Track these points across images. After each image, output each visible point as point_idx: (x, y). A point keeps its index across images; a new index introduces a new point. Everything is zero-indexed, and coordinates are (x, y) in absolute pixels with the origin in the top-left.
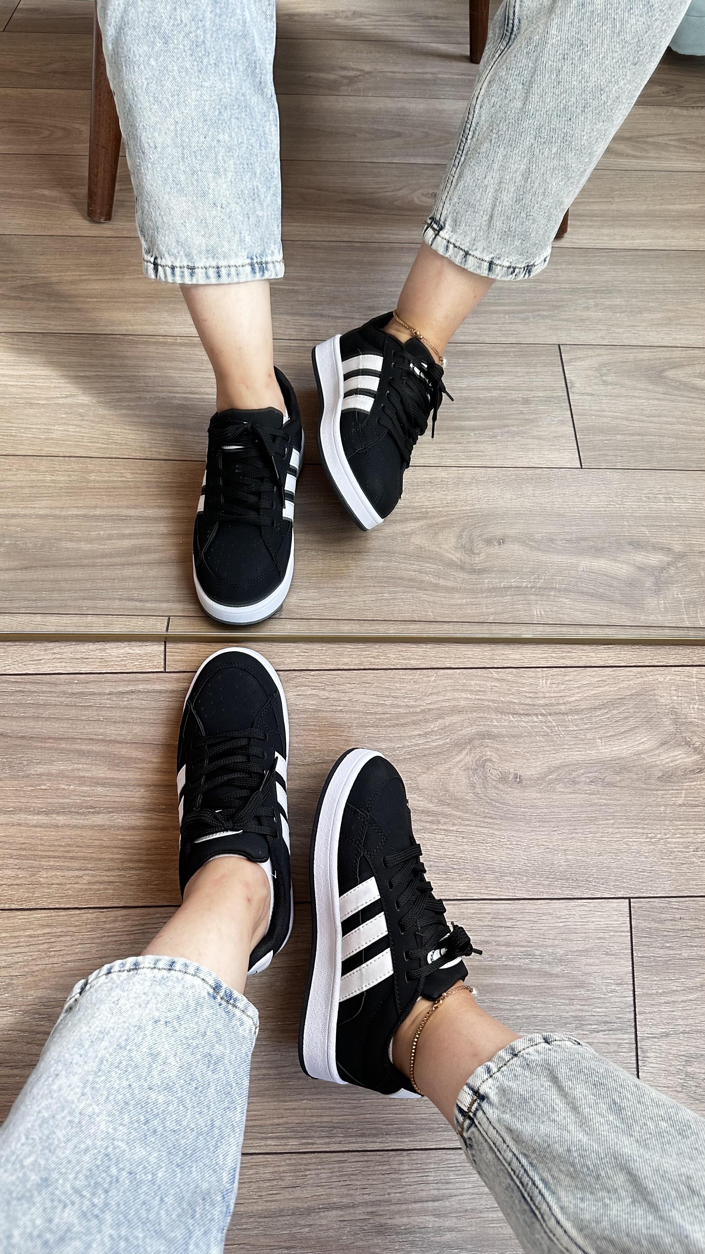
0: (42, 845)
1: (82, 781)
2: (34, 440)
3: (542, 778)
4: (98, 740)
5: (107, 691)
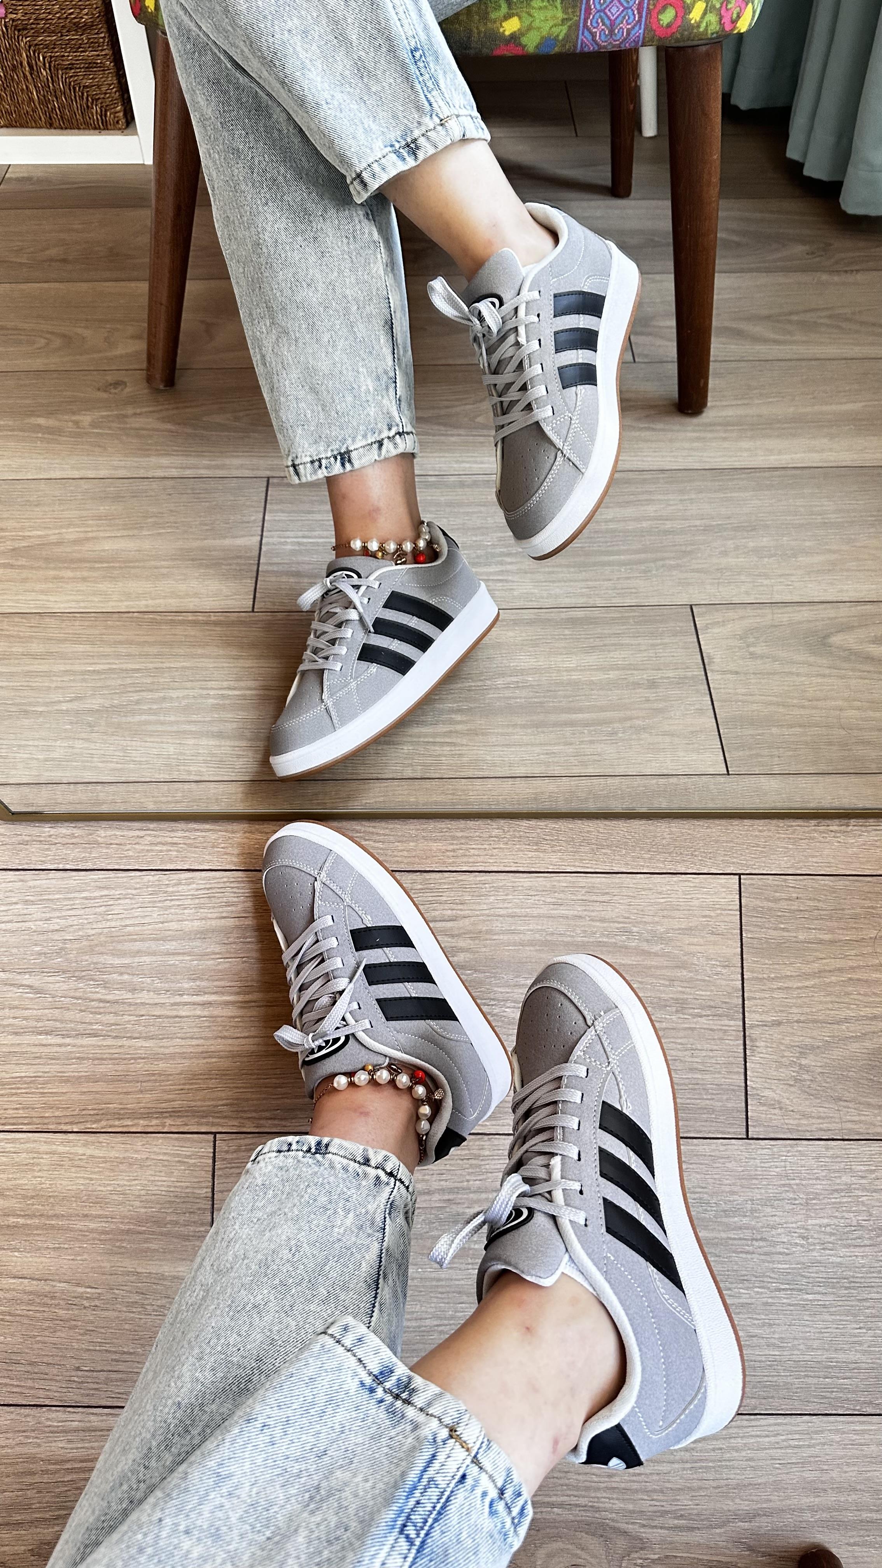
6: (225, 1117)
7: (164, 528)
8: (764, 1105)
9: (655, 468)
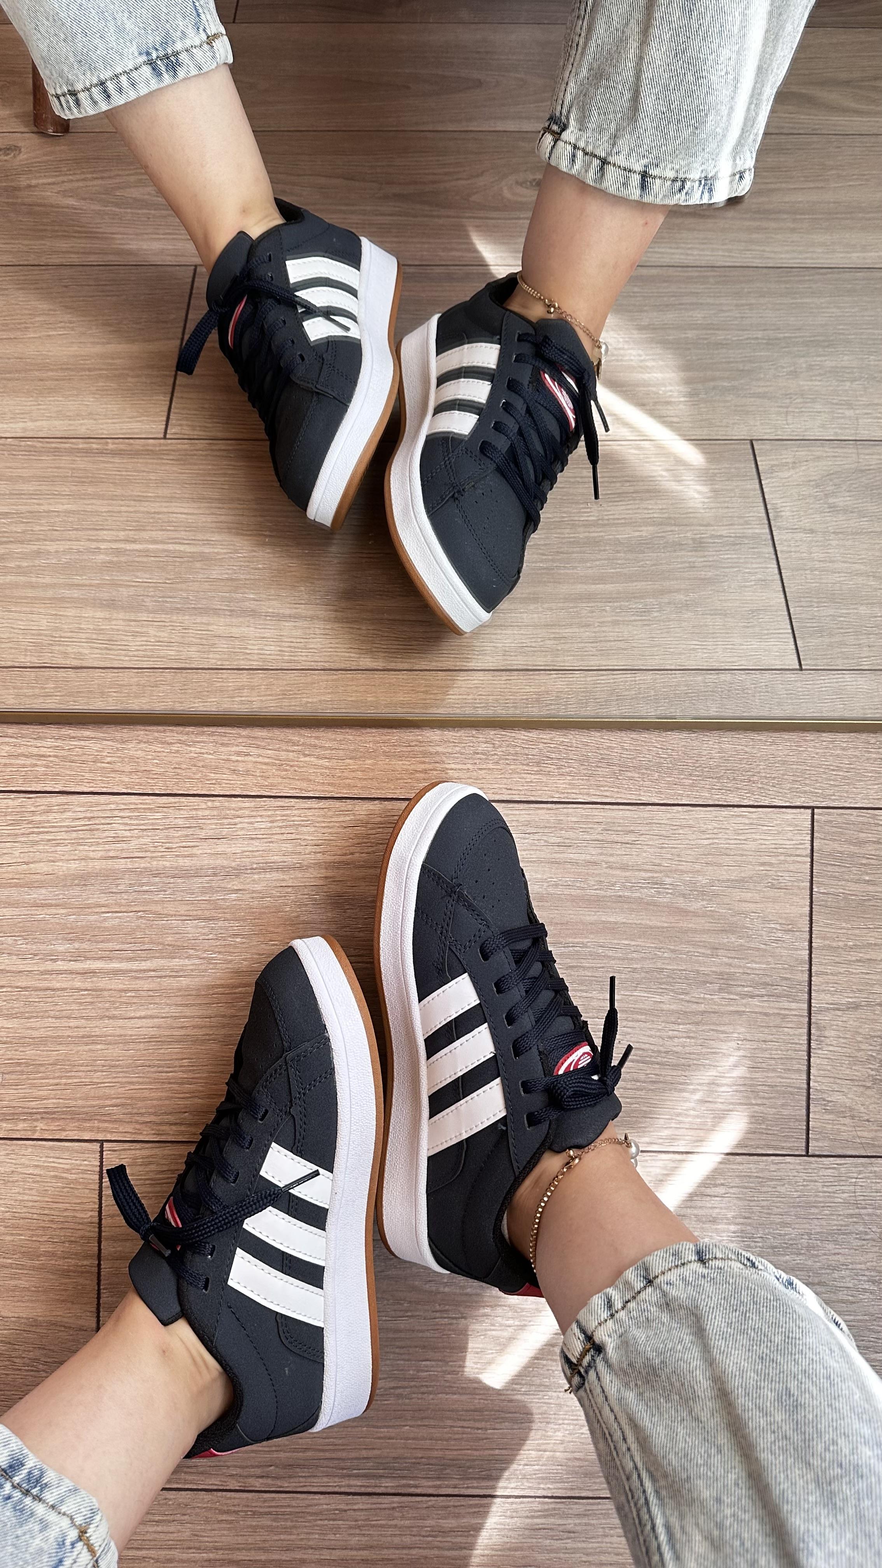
6: (115, 1121)
7: (55, 329)
8: (830, 1112)
9: (703, 263)
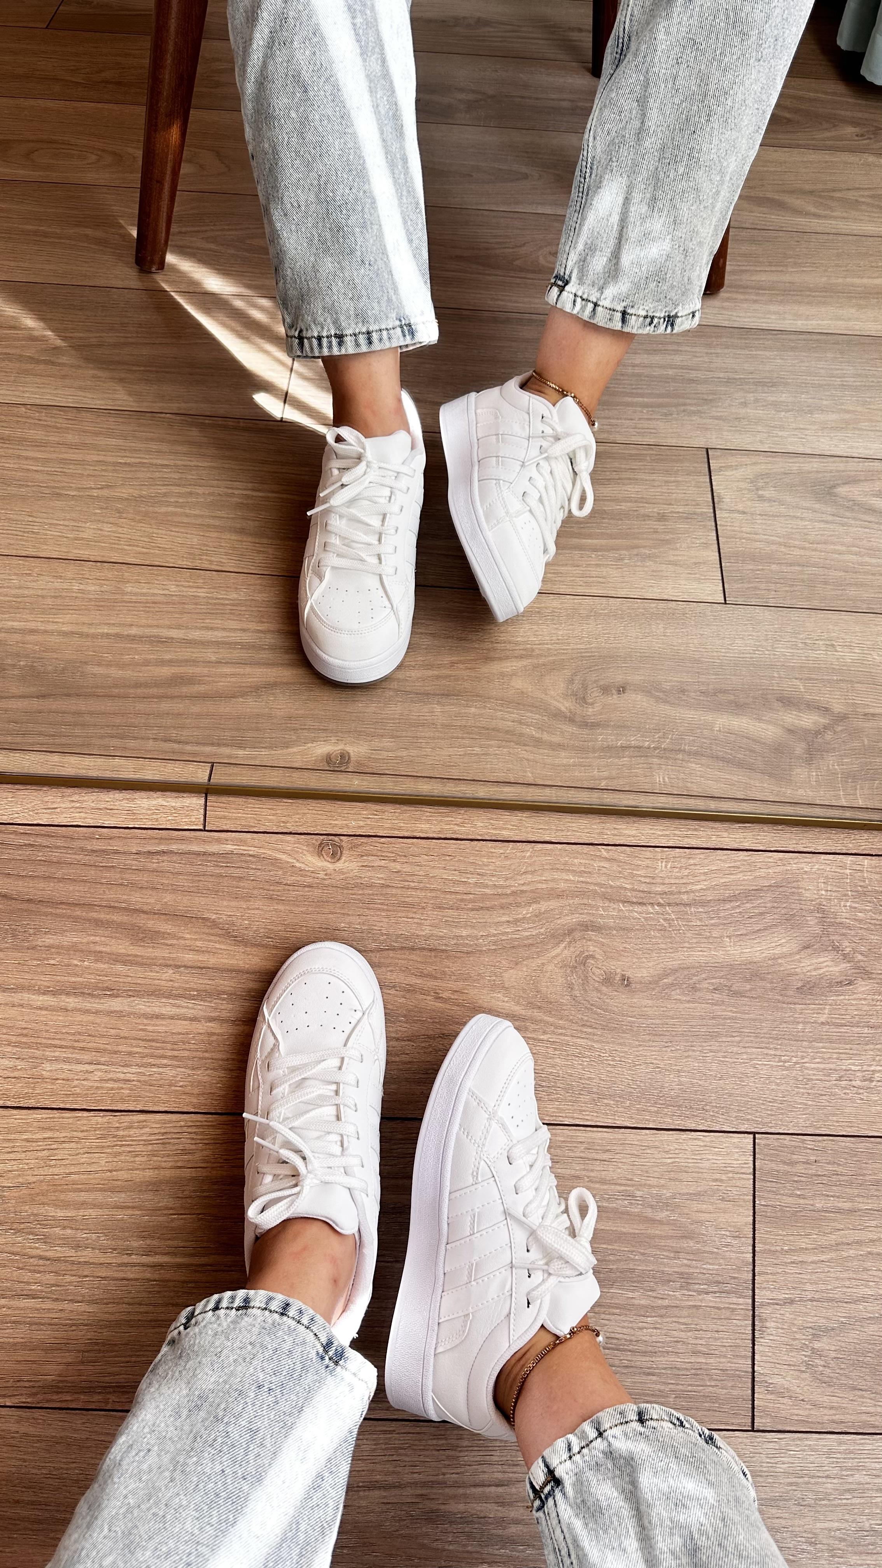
0: (47, 1031)
1: (99, 956)
2: (60, 539)
3: (655, 982)
4: (120, 908)
5: (134, 851)
